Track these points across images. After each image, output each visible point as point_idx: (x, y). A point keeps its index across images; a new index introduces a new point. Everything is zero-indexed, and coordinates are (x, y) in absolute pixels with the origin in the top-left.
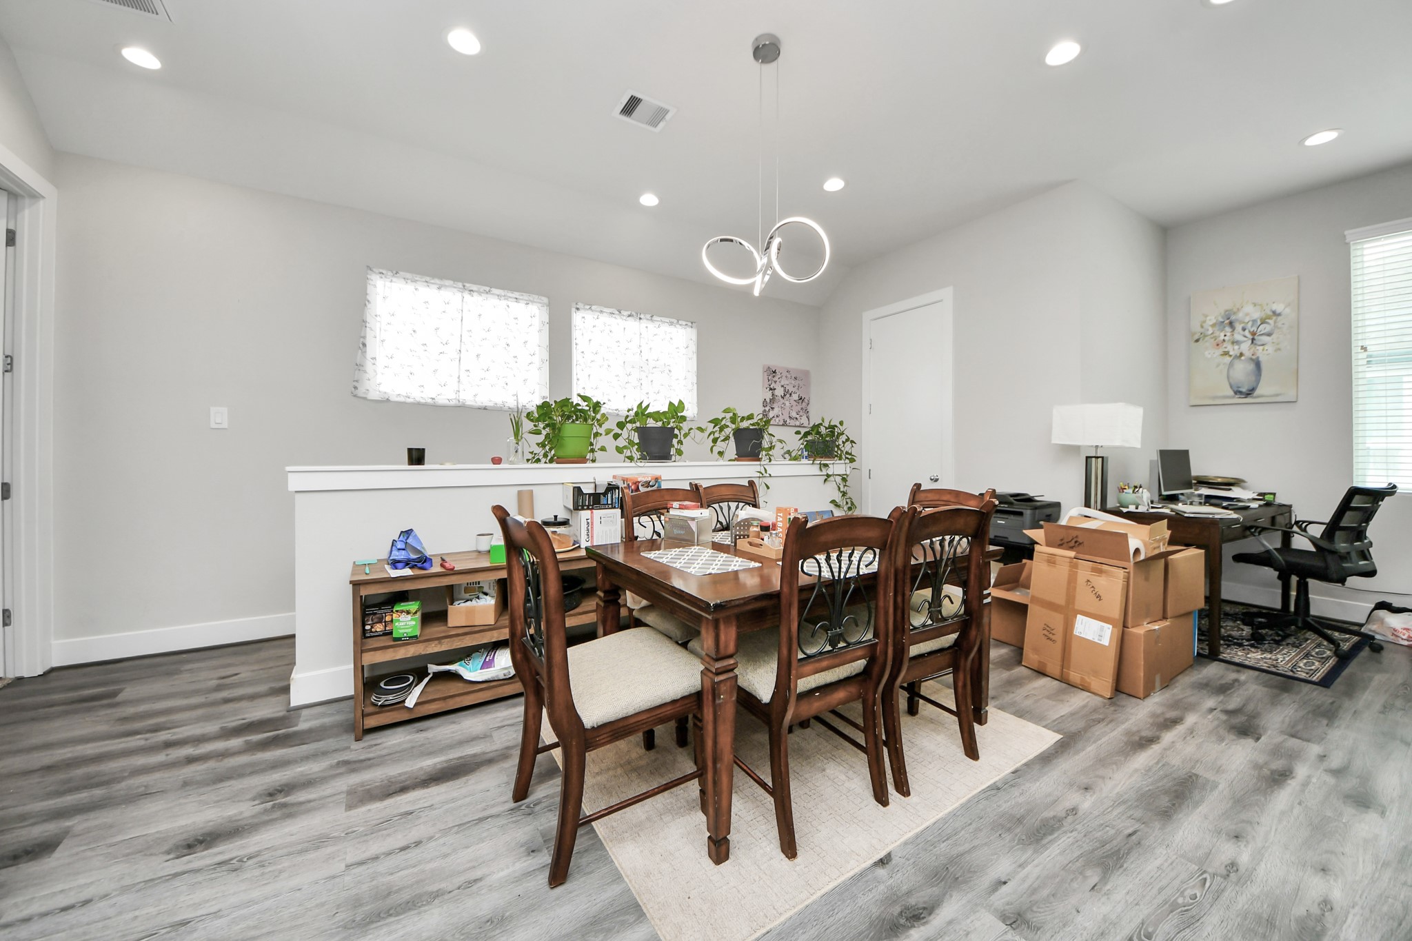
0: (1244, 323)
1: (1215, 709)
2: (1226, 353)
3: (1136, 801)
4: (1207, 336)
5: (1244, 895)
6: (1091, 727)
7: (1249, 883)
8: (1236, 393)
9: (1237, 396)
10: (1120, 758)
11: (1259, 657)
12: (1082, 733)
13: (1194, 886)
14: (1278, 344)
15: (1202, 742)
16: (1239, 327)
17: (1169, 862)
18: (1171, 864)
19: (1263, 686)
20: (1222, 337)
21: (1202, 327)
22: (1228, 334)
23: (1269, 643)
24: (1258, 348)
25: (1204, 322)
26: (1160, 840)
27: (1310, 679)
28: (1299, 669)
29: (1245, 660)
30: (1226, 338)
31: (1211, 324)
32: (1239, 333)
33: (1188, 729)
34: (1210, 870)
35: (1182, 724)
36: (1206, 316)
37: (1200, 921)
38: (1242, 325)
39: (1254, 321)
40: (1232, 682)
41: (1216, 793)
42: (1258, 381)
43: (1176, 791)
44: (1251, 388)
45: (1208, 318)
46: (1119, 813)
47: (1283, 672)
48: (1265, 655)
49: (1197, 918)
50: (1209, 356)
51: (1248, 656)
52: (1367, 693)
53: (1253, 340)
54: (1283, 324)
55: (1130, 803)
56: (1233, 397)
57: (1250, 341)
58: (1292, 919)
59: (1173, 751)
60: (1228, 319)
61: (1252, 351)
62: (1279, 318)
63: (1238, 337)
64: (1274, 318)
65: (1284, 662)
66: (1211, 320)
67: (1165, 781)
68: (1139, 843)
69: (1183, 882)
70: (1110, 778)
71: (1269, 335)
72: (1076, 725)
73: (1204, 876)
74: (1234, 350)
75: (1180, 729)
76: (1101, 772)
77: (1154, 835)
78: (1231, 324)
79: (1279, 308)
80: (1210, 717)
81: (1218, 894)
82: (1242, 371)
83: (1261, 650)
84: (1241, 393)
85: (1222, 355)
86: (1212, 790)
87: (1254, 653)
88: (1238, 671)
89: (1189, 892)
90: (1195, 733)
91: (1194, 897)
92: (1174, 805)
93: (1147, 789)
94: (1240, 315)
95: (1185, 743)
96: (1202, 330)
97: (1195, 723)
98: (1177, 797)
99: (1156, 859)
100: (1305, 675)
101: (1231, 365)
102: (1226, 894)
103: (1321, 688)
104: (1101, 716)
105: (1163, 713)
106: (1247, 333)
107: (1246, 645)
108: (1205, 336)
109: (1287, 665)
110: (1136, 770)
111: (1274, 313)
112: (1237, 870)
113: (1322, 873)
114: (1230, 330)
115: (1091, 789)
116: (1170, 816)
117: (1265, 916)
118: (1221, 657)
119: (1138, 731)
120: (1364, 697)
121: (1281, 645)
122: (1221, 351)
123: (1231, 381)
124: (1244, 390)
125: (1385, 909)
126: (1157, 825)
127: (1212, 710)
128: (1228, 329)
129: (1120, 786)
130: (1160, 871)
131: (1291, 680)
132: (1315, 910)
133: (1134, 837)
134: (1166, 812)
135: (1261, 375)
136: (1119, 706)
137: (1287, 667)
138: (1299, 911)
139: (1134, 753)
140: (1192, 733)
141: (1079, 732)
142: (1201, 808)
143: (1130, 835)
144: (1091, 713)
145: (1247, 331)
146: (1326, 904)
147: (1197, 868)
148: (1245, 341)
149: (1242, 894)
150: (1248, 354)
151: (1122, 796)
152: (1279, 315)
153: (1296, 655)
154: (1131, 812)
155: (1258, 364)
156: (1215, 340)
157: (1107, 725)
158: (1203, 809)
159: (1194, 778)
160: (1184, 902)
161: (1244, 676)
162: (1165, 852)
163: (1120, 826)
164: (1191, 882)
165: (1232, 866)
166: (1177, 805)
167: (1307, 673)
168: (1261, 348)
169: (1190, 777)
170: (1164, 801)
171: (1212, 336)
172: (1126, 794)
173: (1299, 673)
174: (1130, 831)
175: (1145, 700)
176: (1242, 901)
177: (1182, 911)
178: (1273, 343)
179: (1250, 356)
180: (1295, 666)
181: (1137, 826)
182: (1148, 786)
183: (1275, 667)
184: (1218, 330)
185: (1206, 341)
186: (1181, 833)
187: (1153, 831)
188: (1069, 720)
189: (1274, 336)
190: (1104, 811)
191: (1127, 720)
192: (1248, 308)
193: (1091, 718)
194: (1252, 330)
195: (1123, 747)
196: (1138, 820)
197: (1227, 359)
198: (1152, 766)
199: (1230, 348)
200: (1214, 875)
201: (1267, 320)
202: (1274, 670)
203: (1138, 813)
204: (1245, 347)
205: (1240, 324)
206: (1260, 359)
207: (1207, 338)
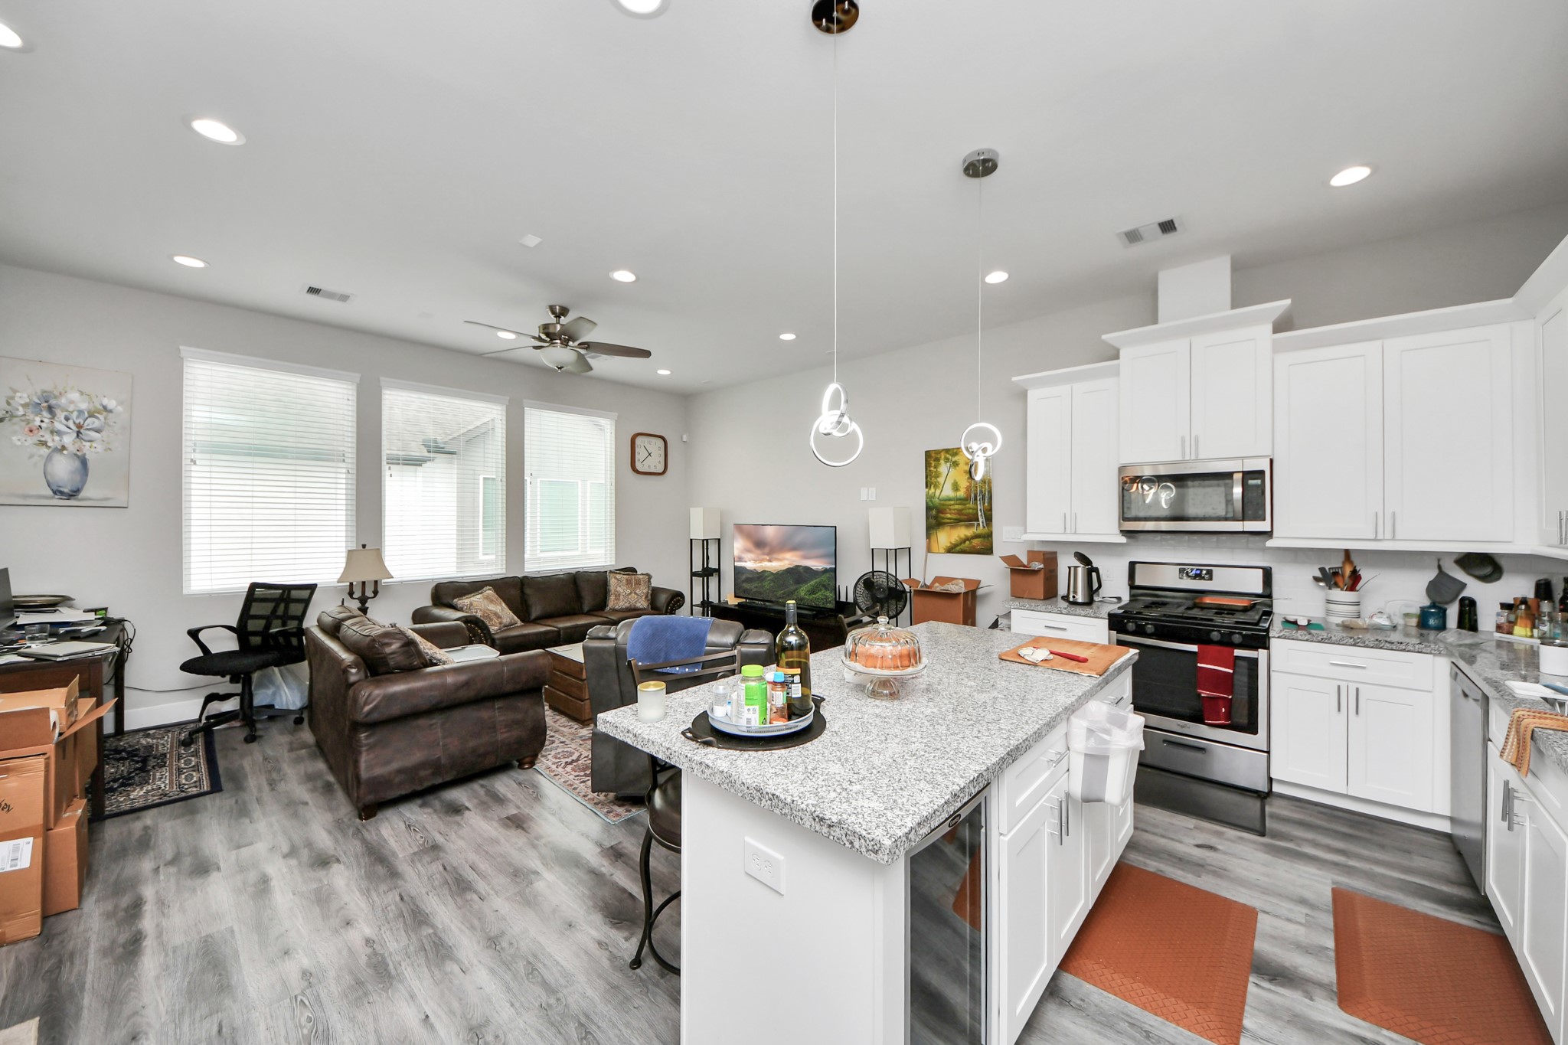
0: (67, 411)
1: (159, 867)
2: (44, 444)
3: (190, 1001)
4: (16, 417)
5: (331, 984)
6: (57, 980)
7: (325, 974)
8: (55, 493)
9: (57, 497)
10: (127, 982)
11: (141, 793)
12: (55, 994)
13: (302, 1013)
14: (108, 443)
15: (181, 904)
16: (61, 415)
17: (269, 1016)
18: (272, 1016)
19: (174, 819)
20: (38, 423)
21: (9, 404)
22: (46, 420)
23: (137, 774)
24: (84, 443)
25: (13, 398)
26: (244, 1011)
27: (202, 791)
28: (186, 787)
29: (133, 803)
30: (43, 425)
31: (22, 402)
32: (61, 422)
33: (156, 903)
34: (297, 992)
35: (145, 902)
36: (15, 391)
37: (330, 1028)
38: (66, 413)
39: (81, 412)
40: (144, 832)
41: (238, 935)
42: (84, 482)
43: (209, 963)
44: (75, 490)
45: (18, 394)
46: (190, 1026)
47: (177, 797)
48: (145, 788)
49: (326, 1028)
50: (19, 443)
51: (132, 797)
52: (250, 780)
53: (78, 433)
54: (115, 423)
55: (187, 1009)
56: (52, 498)
57: (75, 435)
58: (365, 967)
59: (167, 933)
60: (46, 402)
61: (77, 446)
62: (110, 415)
63: (59, 426)
64: (105, 413)
65: (168, 786)
66: (22, 398)
67: (191, 963)
68: (234, 1029)
69: (293, 1019)
70: (144, 1007)
71: (98, 431)
72: (37, 994)
73: (299, 1000)
74: (53, 441)
75: (149, 909)
76: (127, 1010)
77: (236, 1011)
78: (50, 409)
79: (111, 404)
80: (162, 877)
81: (318, 998)
82: (63, 469)
83: (137, 785)
84: (62, 493)
85: (35, 444)
86: (233, 937)
87: (133, 791)
88: (138, 818)
89: (303, 1020)
90: (166, 902)
91: (309, 1019)
92: (220, 975)
93: (186, 983)
94: (63, 401)
95: (169, 918)
96: (8, 408)
97: (157, 892)
98: (216, 966)
99: (259, 1025)
100: (195, 789)
101: (49, 458)
102: (322, 995)
103: (217, 794)
104: (53, 961)
105: (116, 907)
106: (71, 424)
107: (119, 787)
108: (13, 416)
109: (173, 788)
110: (157, 978)
111: (105, 408)
112: (311, 974)
113: (349, 927)
114: (50, 416)
115: (138, 1033)
116: (228, 986)
117: (353, 983)
118: (107, 813)
119: (113, 942)
120: (252, 785)
121: (149, 771)
122: (35, 439)
123: (49, 478)
124: (66, 490)
125: (391, 915)
126: (228, 1002)
127: (157, 870)
128: (45, 414)
129: (161, 1005)
130: (272, 1030)
131: (189, 801)
132: (369, 950)
133: (224, 1030)
134: (222, 986)
135: (87, 475)
136: (60, 934)
137: (175, 789)
138: (363, 960)
139: (136, 965)
140: (163, 904)
141: (50, 996)
142: (241, 957)
143: (220, 1031)
144: (36, 966)
145: (71, 422)
146: (368, 942)
147: (289, 1000)
148: (69, 433)
149: (329, 985)
150: (72, 448)
151: (173, 1010)
152: (110, 411)
153: (171, 775)
154: (198, 1014)
155: (83, 462)
156: (28, 424)
157: (72, 963)
158: (243, 957)
159: (210, 939)
160: (309, 1030)
161: (149, 818)
162: (258, 1014)
163: (204, 1034)
164: (297, 1012)
165: (306, 974)
166: (223, 973)
167: (196, 787)
168: (88, 444)
169: (206, 941)
170: (210, 979)
171: (23, 418)
172: (174, 1005)
173: (190, 790)
174: (215, 1028)
175: (82, 906)
176: (335, 988)
177: (314, 1037)
178: (103, 441)
179: (75, 451)
180: (180, 785)
181: (215, 1019)
182: (184, 981)
183: (165, 795)
184: (32, 413)
185: (15, 424)
186: (251, 989)
187: (231, 1009)
188: (19, 994)
189: (103, 433)
190: (176, 1038)
191: (87, 941)
192: (74, 396)
193: (43, 971)
194: (77, 422)
195: (117, 970)
196: (211, 1015)
197: (44, 451)
198: (166, 961)
199: (48, 437)
200: (303, 994)
201: (96, 414)
202: (166, 799)
203: (204, 1009)
204: (68, 440)
205: (62, 411)
206: (87, 457)
207: (15, 420)
